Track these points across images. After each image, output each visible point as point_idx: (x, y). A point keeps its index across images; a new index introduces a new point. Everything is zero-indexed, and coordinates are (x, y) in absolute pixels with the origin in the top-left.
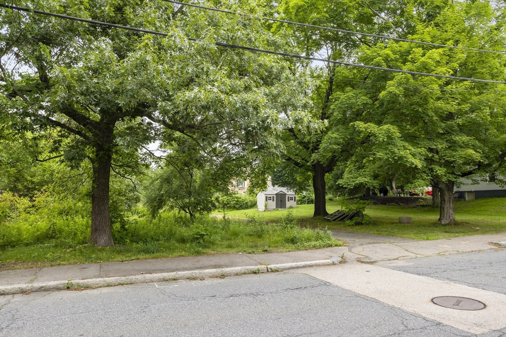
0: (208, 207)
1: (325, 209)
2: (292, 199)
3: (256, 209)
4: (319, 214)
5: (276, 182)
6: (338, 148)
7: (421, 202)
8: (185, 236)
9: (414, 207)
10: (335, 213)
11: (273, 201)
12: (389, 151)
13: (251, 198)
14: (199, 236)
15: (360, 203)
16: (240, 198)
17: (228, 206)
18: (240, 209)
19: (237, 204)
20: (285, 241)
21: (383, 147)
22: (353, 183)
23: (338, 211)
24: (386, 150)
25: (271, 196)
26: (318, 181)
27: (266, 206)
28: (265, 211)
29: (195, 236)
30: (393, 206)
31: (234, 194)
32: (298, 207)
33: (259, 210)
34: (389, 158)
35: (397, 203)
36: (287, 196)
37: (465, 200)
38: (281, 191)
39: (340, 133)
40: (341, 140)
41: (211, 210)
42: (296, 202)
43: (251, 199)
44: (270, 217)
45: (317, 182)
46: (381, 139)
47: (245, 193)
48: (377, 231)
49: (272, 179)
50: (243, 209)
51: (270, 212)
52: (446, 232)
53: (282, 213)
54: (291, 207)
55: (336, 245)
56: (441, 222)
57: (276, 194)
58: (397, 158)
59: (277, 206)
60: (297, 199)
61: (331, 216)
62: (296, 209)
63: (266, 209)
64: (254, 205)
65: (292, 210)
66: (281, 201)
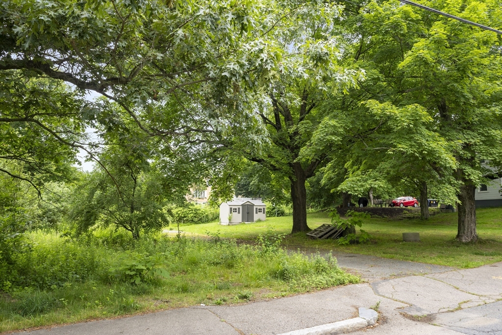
0: (157, 222)
1: (306, 223)
2: (260, 210)
3: (218, 223)
4: (299, 230)
5: (240, 192)
6: (338, 140)
7: (406, 213)
8: (110, 273)
9: (400, 219)
10: (320, 228)
11: (239, 213)
12: (415, 142)
13: (212, 210)
14: (133, 273)
15: (356, 215)
16: (199, 210)
17: (185, 219)
18: (199, 223)
19: (195, 217)
20: (270, 275)
21: (406, 137)
22: (362, 189)
23: (324, 225)
24: (410, 141)
25: (237, 207)
26: (297, 188)
27: (230, 220)
28: (229, 225)
29: (128, 272)
30: (376, 219)
31: (192, 205)
32: (267, 220)
33: (222, 224)
34: (415, 152)
35: (380, 214)
36: (255, 207)
38: (248, 202)
39: (339, 120)
40: (341, 130)
41: (161, 226)
42: (265, 214)
43: (212, 212)
44: (236, 233)
45: (296, 190)
46: (405, 124)
47: (204, 204)
48: (384, 253)
50: (203, 222)
51: (236, 226)
52: (476, 254)
53: (249, 228)
54: (259, 221)
55: (351, 282)
56: (461, 240)
57: (242, 205)
58: (426, 152)
59: (243, 220)
60: (266, 210)
61: (316, 233)
62: (265, 223)
63: (230, 222)
64: (216, 218)
65: (261, 224)
66: (248, 213)
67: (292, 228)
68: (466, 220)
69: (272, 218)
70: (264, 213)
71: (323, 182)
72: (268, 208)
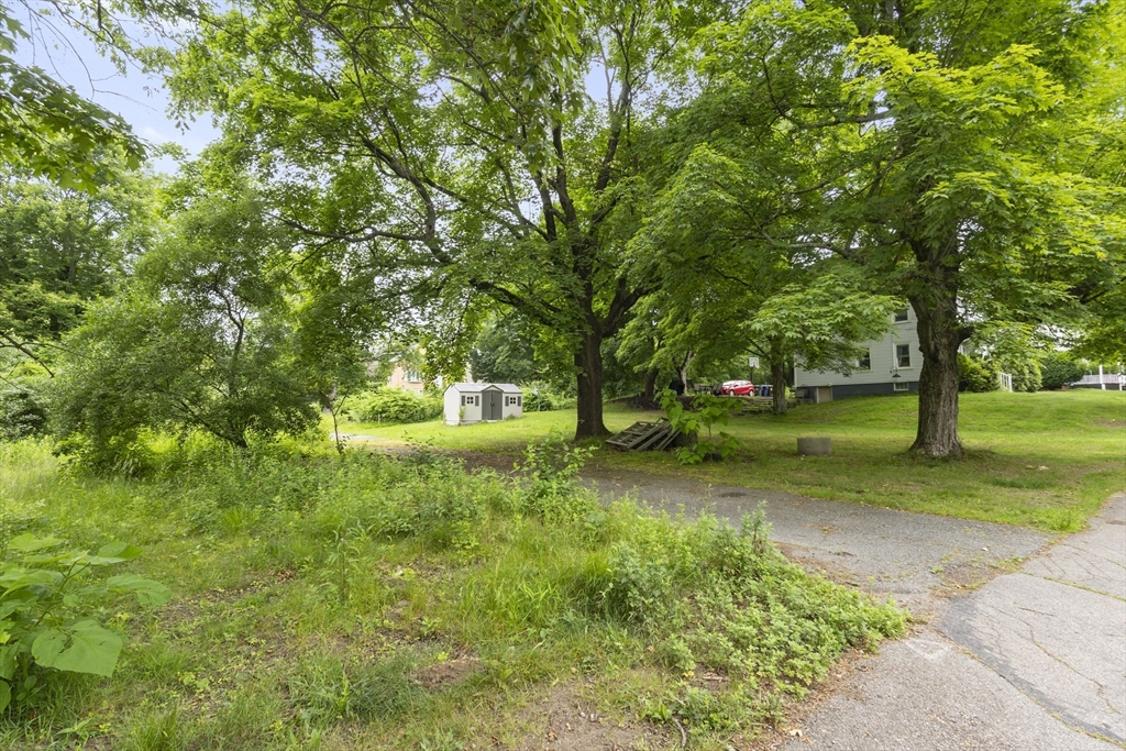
1: (601, 421)
2: (513, 401)
3: (442, 422)
4: (591, 433)
5: (479, 375)
10: (630, 429)
11: (477, 404)
13: (432, 401)
16: (409, 400)
17: (384, 415)
18: (410, 422)
19: (402, 412)
23: (638, 424)
25: (474, 395)
26: (586, 355)
27: (461, 416)
28: (459, 425)
31: (398, 391)
32: (525, 417)
33: (448, 423)
36: (504, 396)
37: (815, 401)
38: (492, 386)
42: (521, 408)
43: (432, 403)
44: (471, 439)
45: (584, 358)
49: (473, 369)
50: (416, 421)
51: (470, 427)
53: (494, 430)
54: (512, 417)
57: (482, 392)
59: (484, 416)
60: (523, 401)
61: (624, 438)
62: (521, 421)
63: (463, 421)
64: (437, 413)
65: (515, 422)
66: (493, 405)
67: (575, 430)
68: (941, 411)
69: (532, 414)
70: (519, 405)
71: (620, 353)
72: (526, 398)
